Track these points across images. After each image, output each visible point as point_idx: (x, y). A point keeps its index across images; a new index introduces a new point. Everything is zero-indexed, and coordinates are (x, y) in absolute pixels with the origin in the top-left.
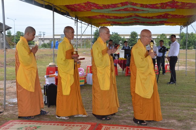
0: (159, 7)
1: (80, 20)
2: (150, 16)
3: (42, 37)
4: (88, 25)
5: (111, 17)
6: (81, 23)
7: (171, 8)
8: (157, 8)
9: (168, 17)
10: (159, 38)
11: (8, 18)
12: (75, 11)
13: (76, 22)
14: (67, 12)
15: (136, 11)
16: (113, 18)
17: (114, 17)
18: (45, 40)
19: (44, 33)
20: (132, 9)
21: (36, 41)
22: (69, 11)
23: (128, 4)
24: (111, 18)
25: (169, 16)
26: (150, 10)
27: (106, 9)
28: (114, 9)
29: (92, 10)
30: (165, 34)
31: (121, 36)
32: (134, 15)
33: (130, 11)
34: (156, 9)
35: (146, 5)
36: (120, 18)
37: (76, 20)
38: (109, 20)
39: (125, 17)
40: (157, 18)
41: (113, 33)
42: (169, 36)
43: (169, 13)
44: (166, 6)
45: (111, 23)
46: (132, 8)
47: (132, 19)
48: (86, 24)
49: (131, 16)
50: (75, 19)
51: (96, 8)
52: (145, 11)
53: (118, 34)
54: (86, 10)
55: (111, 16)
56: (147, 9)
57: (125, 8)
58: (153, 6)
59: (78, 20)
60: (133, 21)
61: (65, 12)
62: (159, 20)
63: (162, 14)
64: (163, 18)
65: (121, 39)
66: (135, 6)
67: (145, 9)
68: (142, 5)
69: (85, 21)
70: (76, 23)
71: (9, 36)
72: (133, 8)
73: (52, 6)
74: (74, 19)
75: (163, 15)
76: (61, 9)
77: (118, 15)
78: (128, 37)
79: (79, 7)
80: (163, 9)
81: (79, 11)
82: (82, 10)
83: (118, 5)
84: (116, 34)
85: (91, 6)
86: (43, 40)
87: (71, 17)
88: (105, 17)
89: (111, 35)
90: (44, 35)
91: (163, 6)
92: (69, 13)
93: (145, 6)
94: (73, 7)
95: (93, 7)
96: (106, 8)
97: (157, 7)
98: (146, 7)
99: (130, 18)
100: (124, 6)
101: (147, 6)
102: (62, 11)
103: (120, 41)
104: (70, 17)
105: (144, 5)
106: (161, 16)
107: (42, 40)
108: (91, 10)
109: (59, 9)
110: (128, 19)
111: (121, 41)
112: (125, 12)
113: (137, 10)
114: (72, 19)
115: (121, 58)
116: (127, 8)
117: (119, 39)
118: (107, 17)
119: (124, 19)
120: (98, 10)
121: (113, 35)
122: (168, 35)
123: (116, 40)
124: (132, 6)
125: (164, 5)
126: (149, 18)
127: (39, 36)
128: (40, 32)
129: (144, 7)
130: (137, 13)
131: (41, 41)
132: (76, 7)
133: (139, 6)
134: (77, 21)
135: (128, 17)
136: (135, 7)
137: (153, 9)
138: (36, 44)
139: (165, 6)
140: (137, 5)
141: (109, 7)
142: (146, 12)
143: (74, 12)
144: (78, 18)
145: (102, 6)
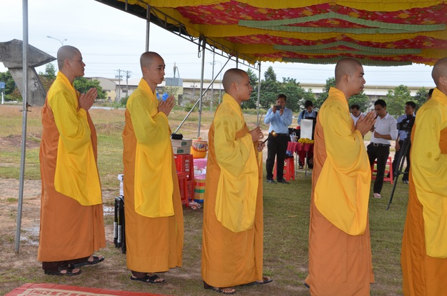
0: (404, 19)
1: (211, 46)
2: (380, 41)
3: (123, 83)
4: (230, 58)
5: (285, 41)
6: (214, 51)
7: (434, 22)
8: (400, 21)
9: (424, 44)
10: (393, 94)
11: (48, 37)
12: (201, 22)
13: (201, 48)
14: (180, 23)
15: (346, 27)
16: (291, 43)
17: (291, 40)
18: (129, 89)
19: (128, 72)
20: (338, 23)
21: (110, 91)
22: (185, 21)
23: (328, 10)
24: (285, 44)
25: (426, 44)
26: (383, 25)
27: (273, 21)
28: (293, 21)
29: (241, 23)
30: (406, 87)
31: (302, 88)
32: (341, 38)
33: (332, 27)
34: (397, 25)
35: (374, 12)
36: (307, 43)
37: (201, 44)
38: (279, 48)
39: (319, 41)
40: (396, 48)
41: (284, 79)
42: (417, 91)
43: (428, 35)
44: (423, 18)
45: (283, 55)
46: (337, 20)
47: (334, 48)
48: (225, 54)
49: (333, 40)
50: (200, 41)
51: (250, 18)
52: (370, 27)
53: (297, 82)
54: (225, 22)
55: (285, 38)
56: (375, 23)
57: (321, 18)
58: (390, 17)
59: (207, 46)
60: (338, 52)
61: (177, 23)
62: (401, 52)
63: (409, 37)
64: (412, 48)
65: (303, 93)
66: (345, 15)
67: (369, 23)
68: (363, 14)
69: (223, 49)
70: (202, 52)
71: (50, 76)
72: (341, 21)
73: (146, 7)
74: (197, 41)
75: (412, 41)
76: (166, 16)
77: (303, 37)
78: (320, 91)
79: (209, 13)
80: (415, 24)
81: (209, 22)
82: (218, 21)
83: (305, 12)
84: (293, 81)
85: (238, 12)
86: (124, 89)
87: (190, 36)
88: (271, 40)
89: (280, 83)
90: (128, 77)
91: (414, 16)
92: (185, 28)
93: (369, 16)
94: (197, 14)
95: (243, 16)
96: (276, 18)
97: (401, 19)
98: (373, 19)
99: (331, 45)
100: (320, 13)
101: (374, 16)
102: (169, 21)
103: (300, 98)
104: (188, 37)
105: (369, 13)
106: (406, 41)
107: (122, 88)
108: (237, 23)
109: (161, 17)
110: (326, 46)
111: (302, 100)
112: (320, 28)
113: (351, 25)
114: (192, 41)
115: (303, 139)
116: (326, 20)
117: (299, 93)
118: (274, 39)
119: (315, 47)
120: (254, 21)
121: (284, 83)
122: (414, 89)
123: (293, 95)
124: (337, 14)
125: (417, 15)
126: (377, 45)
127: (116, 80)
128: (120, 71)
129: (368, 19)
130: (349, 32)
131: (121, 91)
132: (203, 13)
133: (357, 14)
134: (204, 47)
135: (326, 41)
136: (345, 18)
137: (390, 24)
138: (109, 98)
139: (419, 17)
140: (352, 13)
141: (281, 16)
142: (371, 31)
143: (197, 26)
144: (207, 39)
145: (265, 12)
